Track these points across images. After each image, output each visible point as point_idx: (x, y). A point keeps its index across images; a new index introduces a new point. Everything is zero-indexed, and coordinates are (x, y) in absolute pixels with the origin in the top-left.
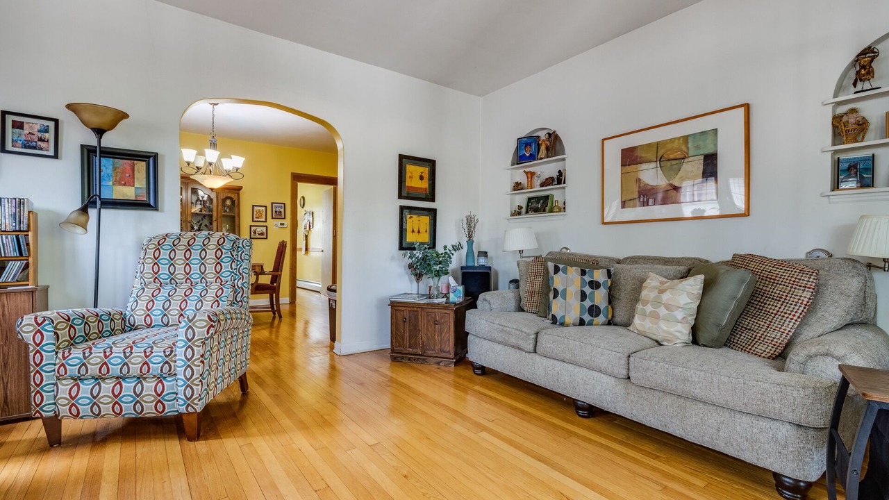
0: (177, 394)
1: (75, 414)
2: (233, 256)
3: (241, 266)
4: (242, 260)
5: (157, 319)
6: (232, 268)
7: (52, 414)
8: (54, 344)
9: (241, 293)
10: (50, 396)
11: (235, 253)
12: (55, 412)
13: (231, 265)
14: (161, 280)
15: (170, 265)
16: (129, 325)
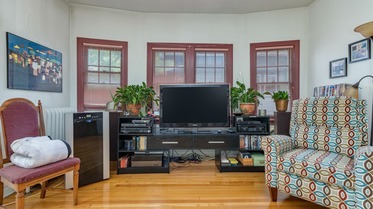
0: (356, 203)
1: (288, 191)
2: (357, 111)
3: (364, 118)
4: (364, 114)
5: (311, 145)
6: (357, 119)
7: (274, 187)
8: (276, 153)
9: (367, 136)
10: (274, 178)
11: (358, 110)
12: (276, 186)
13: (357, 117)
14: (307, 123)
15: (313, 115)
16: (294, 145)
